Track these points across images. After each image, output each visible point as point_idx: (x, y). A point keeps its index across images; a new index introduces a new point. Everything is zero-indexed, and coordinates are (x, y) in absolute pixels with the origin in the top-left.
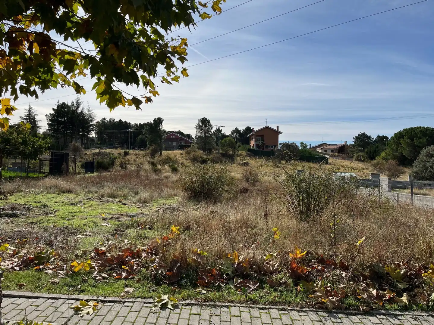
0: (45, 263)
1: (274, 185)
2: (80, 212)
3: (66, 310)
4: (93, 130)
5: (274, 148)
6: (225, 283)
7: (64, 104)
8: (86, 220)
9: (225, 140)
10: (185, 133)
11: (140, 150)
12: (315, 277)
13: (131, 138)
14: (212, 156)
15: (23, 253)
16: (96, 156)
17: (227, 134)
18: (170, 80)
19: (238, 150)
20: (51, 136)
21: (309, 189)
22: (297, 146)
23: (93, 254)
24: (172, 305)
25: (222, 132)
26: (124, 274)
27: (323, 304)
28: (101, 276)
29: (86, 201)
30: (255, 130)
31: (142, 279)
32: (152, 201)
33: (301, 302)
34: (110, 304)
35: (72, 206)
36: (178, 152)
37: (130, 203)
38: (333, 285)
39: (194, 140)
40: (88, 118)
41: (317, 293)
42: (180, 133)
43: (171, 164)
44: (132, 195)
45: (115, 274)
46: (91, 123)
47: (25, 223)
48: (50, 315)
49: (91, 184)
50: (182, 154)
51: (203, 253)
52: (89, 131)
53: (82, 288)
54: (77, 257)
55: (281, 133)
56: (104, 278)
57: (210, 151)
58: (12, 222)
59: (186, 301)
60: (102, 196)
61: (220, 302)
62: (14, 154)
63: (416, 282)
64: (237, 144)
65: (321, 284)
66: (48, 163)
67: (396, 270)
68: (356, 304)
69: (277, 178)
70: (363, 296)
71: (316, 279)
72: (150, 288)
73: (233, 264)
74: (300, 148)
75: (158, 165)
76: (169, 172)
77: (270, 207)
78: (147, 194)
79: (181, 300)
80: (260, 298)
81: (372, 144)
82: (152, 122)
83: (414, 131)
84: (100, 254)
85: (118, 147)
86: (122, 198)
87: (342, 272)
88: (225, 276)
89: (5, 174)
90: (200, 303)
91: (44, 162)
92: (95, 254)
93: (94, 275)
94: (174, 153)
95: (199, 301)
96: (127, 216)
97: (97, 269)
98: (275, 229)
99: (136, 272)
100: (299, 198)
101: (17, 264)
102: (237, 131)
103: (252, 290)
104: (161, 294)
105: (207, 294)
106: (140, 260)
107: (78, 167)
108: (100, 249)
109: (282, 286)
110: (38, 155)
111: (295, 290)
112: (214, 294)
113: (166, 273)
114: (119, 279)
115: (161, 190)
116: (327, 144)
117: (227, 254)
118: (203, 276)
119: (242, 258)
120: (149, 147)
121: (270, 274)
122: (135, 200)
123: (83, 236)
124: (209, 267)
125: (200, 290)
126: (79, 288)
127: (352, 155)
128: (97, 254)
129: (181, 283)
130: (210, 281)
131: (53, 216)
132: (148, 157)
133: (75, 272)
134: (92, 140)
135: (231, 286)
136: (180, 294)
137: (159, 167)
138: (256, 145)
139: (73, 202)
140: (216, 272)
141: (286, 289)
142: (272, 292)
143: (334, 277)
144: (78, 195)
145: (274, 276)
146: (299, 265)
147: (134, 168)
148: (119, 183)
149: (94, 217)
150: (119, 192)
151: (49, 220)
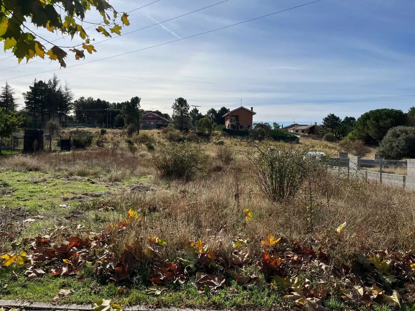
1: (247, 163)
2: (42, 191)
4: (71, 109)
5: (249, 128)
6: (186, 279)
7: (41, 82)
8: (44, 201)
9: (202, 120)
10: (163, 113)
11: (118, 129)
12: (290, 270)
13: (109, 117)
14: (188, 135)
16: (74, 135)
17: (204, 114)
19: (214, 130)
20: (29, 114)
21: (283, 168)
22: (269, 126)
23: (33, 244)
25: (199, 113)
26: (65, 270)
27: (301, 308)
28: (35, 272)
29: (51, 179)
30: (230, 110)
31: (85, 275)
32: (123, 179)
33: (274, 305)
35: (34, 185)
36: (155, 131)
37: (100, 181)
38: (312, 282)
39: (171, 120)
40: (66, 97)
41: (292, 293)
42: (158, 113)
43: (147, 143)
44: (104, 173)
45: (54, 269)
46: (69, 102)
49: (62, 162)
50: (159, 133)
51: (162, 242)
52: (67, 110)
53: (8, 289)
54: (14, 247)
55: (255, 114)
56: (39, 275)
57: (187, 131)
59: (133, 307)
60: (71, 174)
61: (177, 307)
63: (405, 275)
64: (213, 124)
65: (298, 280)
66: (22, 141)
67: (382, 260)
68: (340, 306)
69: (249, 156)
70: (348, 295)
71: (292, 273)
72: (92, 289)
73: (197, 255)
74: (273, 128)
75: (135, 144)
76: (145, 150)
77: (243, 186)
78: (120, 172)
79: (128, 305)
80: (225, 301)
81: (340, 125)
82: (130, 101)
83: (380, 113)
84: (41, 243)
85: (96, 126)
86: (91, 176)
87: (321, 264)
88: (185, 270)
90: (150, 310)
91: (19, 139)
92: (36, 243)
93: (27, 271)
94: (151, 132)
95: (150, 307)
96: (92, 196)
97: (32, 263)
98: (247, 210)
99: (80, 266)
100: (272, 177)
102: (213, 111)
103: (217, 288)
104: (104, 298)
105: (161, 295)
106: (88, 251)
107: (53, 145)
108: (43, 237)
109: (252, 283)
110: (11, 132)
111: (268, 288)
112: (170, 296)
113: (115, 267)
114: (57, 276)
115: (134, 168)
116: (299, 125)
117: (190, 243)
118: (159, 273)
119: (207, 247)
120: (127, 126)
121: (239, 266)
122: (106, 178)
123: (34, 220)
124: (168, 260)
125: (153, 289)
126: (5, 289)
127: (321, 135)
128: (39, 244)
129: (132, 281)
130: (166, 278)
131: (9, 196)
132: (125, 136)
133: (5, 267)
134: (71, 118)
135: (192, 283)
136: (128, 297)
137: (136, 145)
138: (231, 125)
139: (36, 181)
140: (175, 266)
141: (257, 287)
142: (240, 291)
143: (312, 270)
144: (45, 173)
145: (243, 269)
146: (272, 256)
147: (110, 146)
148: (92, 161)
149: (55, 197)
150: (90, 171)
151: (3, 200)
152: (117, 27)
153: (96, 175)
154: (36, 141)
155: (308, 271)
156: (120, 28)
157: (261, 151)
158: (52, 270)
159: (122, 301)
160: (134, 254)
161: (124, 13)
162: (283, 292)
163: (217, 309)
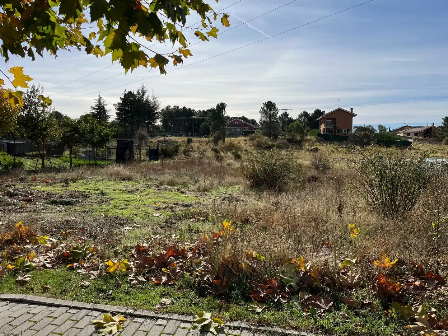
0: (80, 260)
1: (348, 172)
2: (136, 200)
3: (85, 326)
4: (158, 118)
5: (348, 132)
6: (288, 298)
7: (130, 92)
8: (139, 210)
9: (292, 125)
10: (249, 118)
11: (204, 137)
12: (412, 297)
13: (195, 125)
14: (278, 142)
15: (61, 247)
16: (161, 144)
17: (294, 118)
18: (206, 35)
19: (306, 135)
20: (120, 125)
21: (395, 178)
22: (373, 129)
23: (133, 251)
24: (216, 328)
25: (289, 117)
26: (164, 279)
28: (137, 279)
29: (143, 188)
30: (326, 113)
31: (184, 286)
32: (212, 189)
34: (140, 320)
35: (128, 194)
36: (242, 138)
37: (189, 191)
38: (440, 311)
39: (259, 126)
40: (153, 106)
41: (417, 323)
42: (244, 118)
43: (234, 151)
44: (192, 183)
45: (154, 277)
46: (156, 111)
47: (77, 211)
48: (65, 332)
49: (152, 172)
50: (245, 141)
51: (260, 256)
52: (155, 119)
53: (113, 295)
54: (116, 254)
55: (356, 116)
56: (140, 282)
57: (275, 137)
58: (65, 210)
59: (235, 323)
60: (161, 184)
61: (280, 327)
62: (82, 142)
64: (305, 128)
66: (114, 151)
71: (414, 301)
72: (192, 300)
73: (298, 272)
74: (378, 132)
75: (221, 152)
76: (232, 159)
77: (345, 198)
78: (207, 182)
79: (228, 320)
80: (334, 326)
82: (215, 108)
84: (141, 251)
85: (183, 135)
86: (181, 186)
88: (287, 288)
89: (75, 161)
90: (252, 327)
91: (112, 149)
92: (135, 251)
93: (129, 278)
94: (237, 140)
95: (252, 325)
96: (183, 205)
97: (134, 271)
98: (352, 226)
99: (178, 277)
100: (382, 189)
101: (50, 261)
102: (305, 114)
103: (324, 310)
104: (204, 310)
105: (263, 313)
106: (185, 262)
107: (142, 155)
108: (142, 245)
109: (366, 309)
110: (105, 143)
111: (385, 316)
112: (272, 315)
113: (213, 280)
114: (157, 285)
115: (222, 178)
116: (410, 127)
117: (290, 260)
118: (259, 289)
119: (309, 265)
120: (213, 134)
121: (348, 289)
122: (195, 188)
123: (131, 228)
124: (267, 276)
125: (253, 306)
126: (110, 294)
127: (440, 138)
128: (138, 252)
129: (230, 296)
130: (267, 296)
131: (107, 205)
132: (211, 144)
133: (109, 273)
134: (158, 128)
135: (295, 303)
136: (228, 311)
137: (222, 154)
138: (327, 129)
139: (130, 190)
140: (275, 283)
141: (371, 313)
142: (352, 317)
143: (439, 298)
144: (137, 183)
145: (353, 292)
146: (390, 280)
147: (197, 155)
148: (180, 170)
149: (148, 206)
150: (179, 180)
151: (102, 209)
152: (214, 30)
153: (184, 184)
154: (128, 151)
155: (434, 299)
156: (217, 30)
157: (367, 158)
158: (152, 278)
159: (223, 315)
160: (231, 267)
161: (224, 14)
162: (403, 321)
163: (326, 334)
